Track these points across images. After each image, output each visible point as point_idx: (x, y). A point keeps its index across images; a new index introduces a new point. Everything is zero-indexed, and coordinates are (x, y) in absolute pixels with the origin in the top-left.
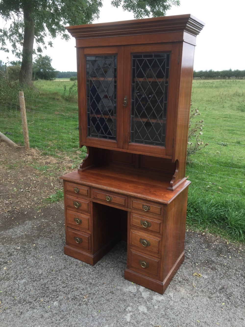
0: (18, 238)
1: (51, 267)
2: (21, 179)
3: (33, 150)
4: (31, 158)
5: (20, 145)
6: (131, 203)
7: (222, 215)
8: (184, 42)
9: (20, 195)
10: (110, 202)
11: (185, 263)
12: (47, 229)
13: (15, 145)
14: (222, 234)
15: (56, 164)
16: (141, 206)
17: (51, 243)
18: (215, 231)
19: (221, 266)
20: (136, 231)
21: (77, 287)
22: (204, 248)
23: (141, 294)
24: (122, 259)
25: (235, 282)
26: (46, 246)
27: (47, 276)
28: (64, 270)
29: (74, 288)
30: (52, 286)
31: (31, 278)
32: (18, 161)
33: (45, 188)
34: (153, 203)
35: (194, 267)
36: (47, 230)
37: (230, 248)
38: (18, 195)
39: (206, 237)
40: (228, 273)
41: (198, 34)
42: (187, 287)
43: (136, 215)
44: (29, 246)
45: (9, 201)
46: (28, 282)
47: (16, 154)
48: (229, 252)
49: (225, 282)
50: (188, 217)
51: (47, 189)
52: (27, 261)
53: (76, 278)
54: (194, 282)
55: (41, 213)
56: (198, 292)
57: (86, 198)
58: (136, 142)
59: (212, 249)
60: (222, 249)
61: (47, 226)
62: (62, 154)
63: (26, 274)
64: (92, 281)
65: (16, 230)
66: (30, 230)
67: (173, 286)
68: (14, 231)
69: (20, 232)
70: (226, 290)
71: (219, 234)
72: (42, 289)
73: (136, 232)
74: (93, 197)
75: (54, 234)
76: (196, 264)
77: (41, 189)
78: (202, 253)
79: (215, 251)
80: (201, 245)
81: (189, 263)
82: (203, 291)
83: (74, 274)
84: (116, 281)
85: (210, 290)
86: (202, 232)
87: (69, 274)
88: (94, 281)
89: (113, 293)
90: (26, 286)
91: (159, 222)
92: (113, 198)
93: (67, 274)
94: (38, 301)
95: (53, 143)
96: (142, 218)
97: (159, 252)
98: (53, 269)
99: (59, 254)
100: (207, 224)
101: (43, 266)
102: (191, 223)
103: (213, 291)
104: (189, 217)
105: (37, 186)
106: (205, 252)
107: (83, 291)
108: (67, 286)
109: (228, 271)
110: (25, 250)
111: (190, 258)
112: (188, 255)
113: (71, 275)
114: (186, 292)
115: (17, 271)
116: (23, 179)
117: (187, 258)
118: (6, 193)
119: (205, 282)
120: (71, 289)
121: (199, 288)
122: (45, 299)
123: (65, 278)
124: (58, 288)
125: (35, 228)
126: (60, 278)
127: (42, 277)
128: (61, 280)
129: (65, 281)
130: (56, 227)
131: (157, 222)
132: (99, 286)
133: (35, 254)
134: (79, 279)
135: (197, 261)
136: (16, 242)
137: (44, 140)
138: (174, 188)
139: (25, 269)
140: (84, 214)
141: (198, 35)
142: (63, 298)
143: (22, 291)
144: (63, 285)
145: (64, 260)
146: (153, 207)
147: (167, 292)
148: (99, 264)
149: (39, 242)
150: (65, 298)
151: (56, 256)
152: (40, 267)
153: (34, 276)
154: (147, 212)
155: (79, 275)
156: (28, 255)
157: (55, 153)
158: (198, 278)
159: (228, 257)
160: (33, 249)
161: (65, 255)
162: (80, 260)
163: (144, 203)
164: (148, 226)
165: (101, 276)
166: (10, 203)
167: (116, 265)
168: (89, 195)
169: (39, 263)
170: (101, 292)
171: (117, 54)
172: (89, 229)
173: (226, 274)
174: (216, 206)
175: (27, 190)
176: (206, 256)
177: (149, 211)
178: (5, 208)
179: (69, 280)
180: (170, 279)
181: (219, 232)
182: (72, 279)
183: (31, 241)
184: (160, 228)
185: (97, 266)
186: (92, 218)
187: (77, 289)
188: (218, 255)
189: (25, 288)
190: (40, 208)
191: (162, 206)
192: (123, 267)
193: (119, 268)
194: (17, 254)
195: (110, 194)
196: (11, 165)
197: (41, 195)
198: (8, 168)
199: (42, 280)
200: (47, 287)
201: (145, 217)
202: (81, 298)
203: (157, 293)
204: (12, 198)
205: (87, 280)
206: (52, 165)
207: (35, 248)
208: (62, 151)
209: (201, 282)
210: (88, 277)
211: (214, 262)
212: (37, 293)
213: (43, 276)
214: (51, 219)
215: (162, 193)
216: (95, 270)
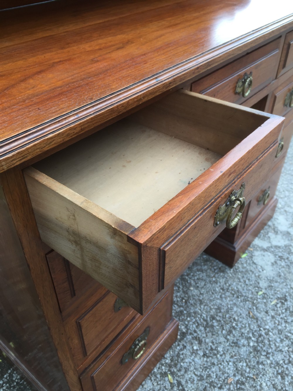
92: (254, 74)
216: (195, 334)
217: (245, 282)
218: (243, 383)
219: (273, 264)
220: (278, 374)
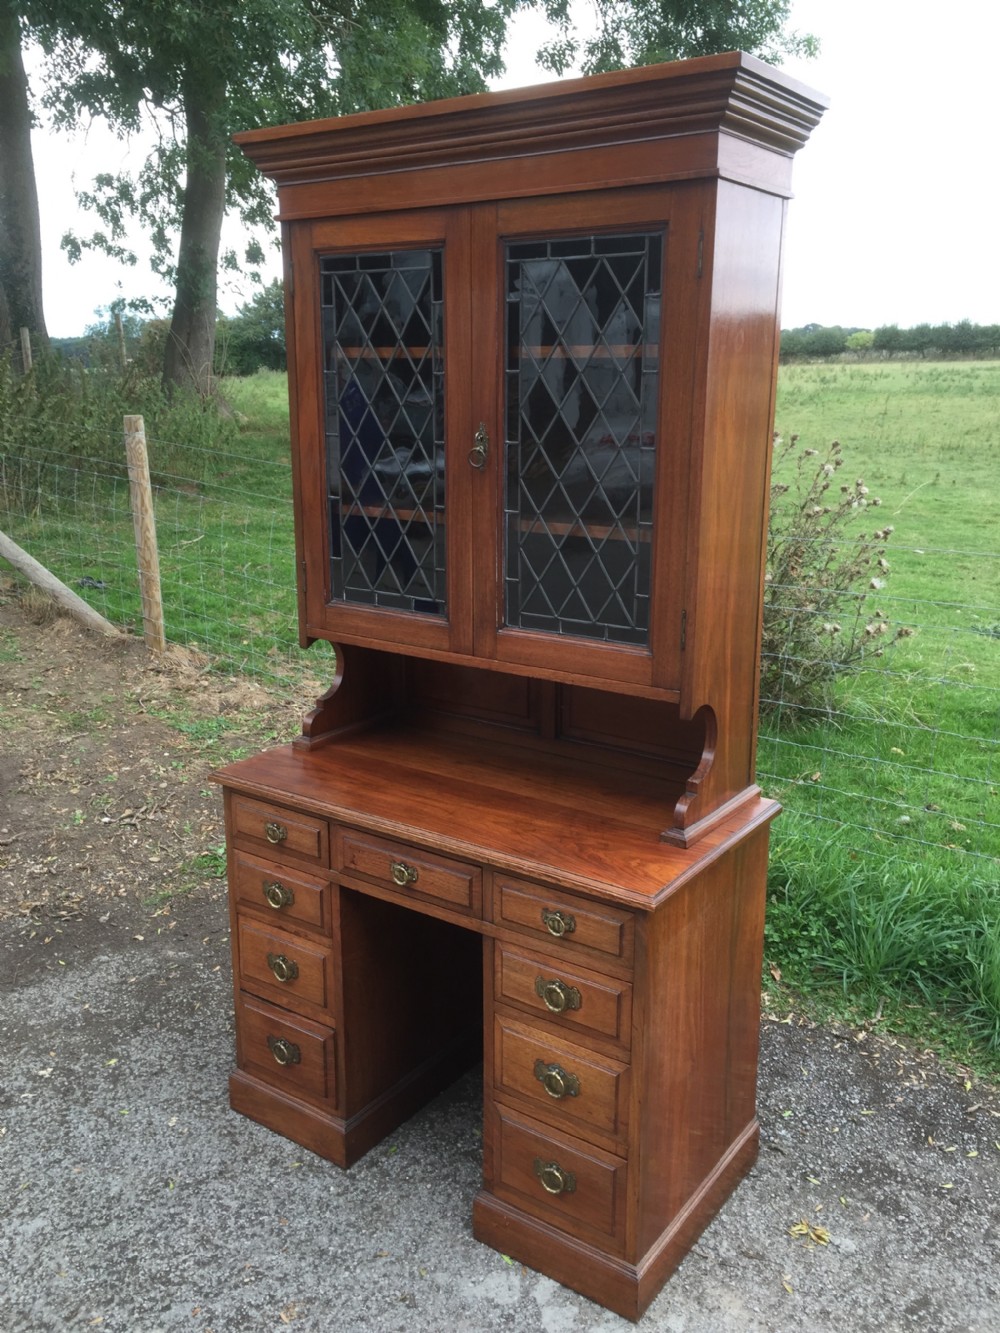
0: (49, 1029)
1: (164, 1165)
2: (111, 773)
3: (179, 653)
4: (164, 686)
5: (130, 631)
6: (497, 896)
7: (953, 951)
8: (720, 181)
9: (92, 840)
10: (409, 889)
11: (761, 1171)
12: (179, 994)
13: (111, 631)
14: (944, 1042)
15: (262, 710)
16: (537, 915)
17: (185, 1056)
18: (914, 1028)
19: (927, 1194)
20: (519, 1026)
21: (261, 1265)
22: (855, 1105)
23: (538, 1316)
24: (479, 1140)
25: (981, 1276)
26: (162, 1070)
27: (141, 1209)
28: (215, 1184)
29: (243, 1269)
30: (155, 1256)
31: (70, 1214)
32: (110, 698)
33: (202, 813)
34: (586, 904)
35: (799, 1196)
36: (177, 996)
37: (976, 1107)
38: (85, 841)
39: (872, 1053)
40: (953, 1229)
41: (801, 146)
42: (756, 1288)
43: (516, 954)
44: (92, 1065)
45: (45, 865)
46: (56, 1229)
47: (108, 667)
48: (971, 1128)
49: (935, 1273)
50: (797, 958)
51: (208, 816)
52: (67, 1134)
53: (262, 1224)
54: (788, 1269)
55: (167, 919)
56: (805, 1318)
57: (315, 869)
58: (530, 623)
59: (893, 1112)
60: (936, 1113)
61: (180, 979)
62: (292, 669)
63: (51, 1194)
64: (331, 1241)
65: (50, 991)
66: (107, 993)
67: (690, 1284)
68: (41, 996)
69: (64, 1001)
70: (935, 1316)
71: (931, 1040)
72: (106, 1269)
73: (520, 1029)
74: (341, 867)
75: (204, 1013)
76: (811, 1178)
77: (184, 815)
78: (843, 1126)
79: (907, 1120)
80: (844, 1089)
81: (777, 1175)
82: (825, 1313)
83: (257, 1206)
84: (434, 1245)
85: (860, 1311)
86: (853, 1026)
87: (234, 1205)
88: (337, 1240)
89: (413, 1305)
90: (43, 1248)
91: (613, 988)
92: (420, 872)
93: (227, 1201)
94: (80, 1321)
95: (264, 622)
96: (542, 967)
97: (617, 1126)
98: (173, 1176)
99: (211, 1109)
100: (880, 992)
101: (130, 1160)
102: (809, 986)
103: (876, 1316)
104: (800, 954)
105: (169, 805)
106: (860, 1123)
107: (282, 1285)
108: (215, 1258)
109: (957, 1220)
110: (70, 1083)
111: (786, 1151)
112: (776, 1136)
113: (242, 1206)
114: (746, 1315)
115: (17, 1179)
116: (120, 774)
117: (770, 1147)
118: (37, 828)
119: (841, 1268)
120: (231, 1275)
121: (808, 1299)
122: (112, 1316)
123: (213, 1221)
124: (177, 1268)
125: (131, 984)
126: (191, 1221)
127: (116, 1210)
128: (194, 1230)
129: (214, 1233)
130: (218, 983)
131: (608, 990)
132: (355, 1267)
133: (109, 1102)
134: (272, 1230)
135: (817, 1168)
136: (41, 1047)
137: (228, 609)
138: (691, 832)
139: (56, 1171)
140: (306, 937)
141: (799, 153)
142: (190, 1315)
143: (22, 1270)
144: (201, 1253)
145: (225, 1135)
146: (587, 919)
147: (659, 1312)
148: (373, 1163)
149: (135, 1048)
150: (199, 1315)
151: (196, 1116)
152: (116, 1167)
153: (84, 1205)
154: (566, 944)
155: (276, 1212)
156: (78, 1108)
157: (267, 665)
158: (811, 1247)
159: (965, 1152)
160: (106, 1078)
161: (232, 1114)
162: (291, 1139)
163: (550, 899)
164: (569, 1005)
165: (373, 1216)
166: (50, 871)
167: (445, 1171)
168: (324, 855)
169: (115, 1143)
170: (360, 1298)
171: (443, 241)
172: (325, 1006)
173: (943, 1232)
174: (927, 909)
175: (127, 820)
176: (861, 1144)
177: (572, 937)
178: (26, 896)
179: (231, 1233)
180: (681, 1249)
181: (933, 1031)
182: (242, 1227)
183: (104, 1044)
184: (618, 1017)
185: (360, 1172)
186: (340, 958)
187: (258, 1273)
188: (918, 1143)
189: (36, 1255)
190: (165, 899)
191: (628, 916)
192: (474, 1182)
193: (457, 1182)
194: (34, 1102)
195: (407, 854)
196: (83, 711)
197: (181, 842)
198: (68, 728)
199: (114, 1225)
200: (128, 1260)
201: (553, 962)
202: (268, 1317)
203: (610, 1315)
204: (61, 850)
205: (309, 1234)
206: (245, 717)
207: (115, 1078)
208: (294, 657)
209: (824, 1268)
210: (317, 1222)
211: (893, 1174)
212: (83, 1283)
213: (122, 1209)
214: (205, 950)
215: (634, 859)
216: (352, 1189)
217: (447, 1253)
218: (278, 1235)
219: (490, 1301)
220: (286, 1275)
